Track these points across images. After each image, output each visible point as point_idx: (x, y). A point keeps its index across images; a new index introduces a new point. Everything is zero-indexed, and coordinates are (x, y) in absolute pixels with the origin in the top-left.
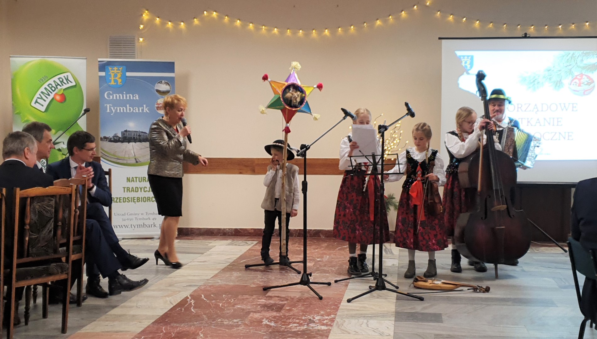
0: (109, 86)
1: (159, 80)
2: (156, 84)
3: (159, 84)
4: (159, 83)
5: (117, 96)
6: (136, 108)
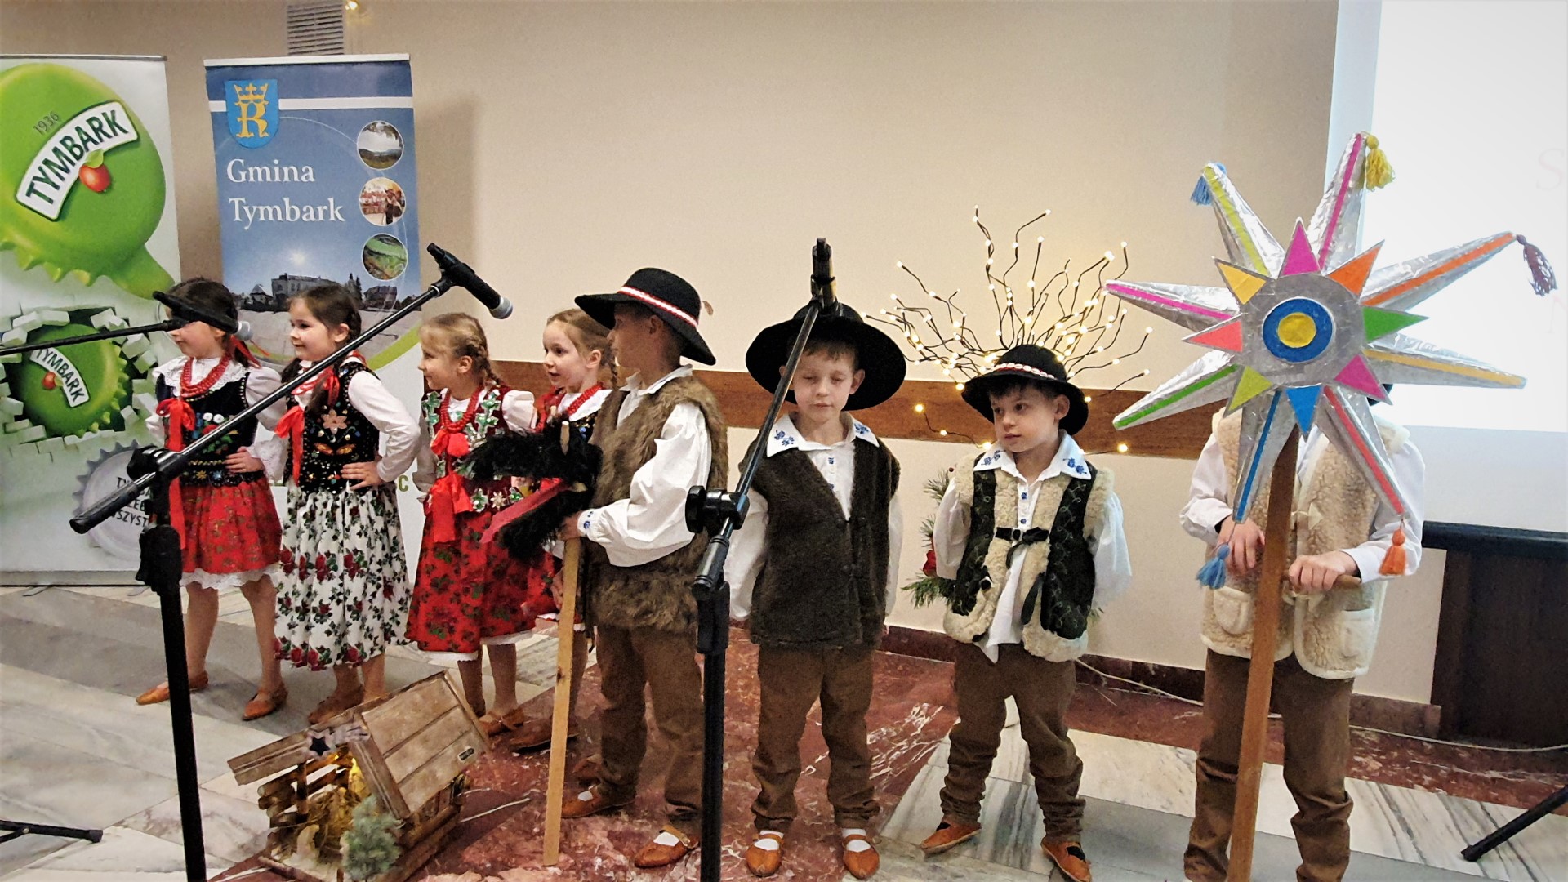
0: (238, 142)
1: (368, 120)
2: (360, 134)
3: (367, 131)
4: (368, 128)
5: (257, 173)
6: (308, 210)
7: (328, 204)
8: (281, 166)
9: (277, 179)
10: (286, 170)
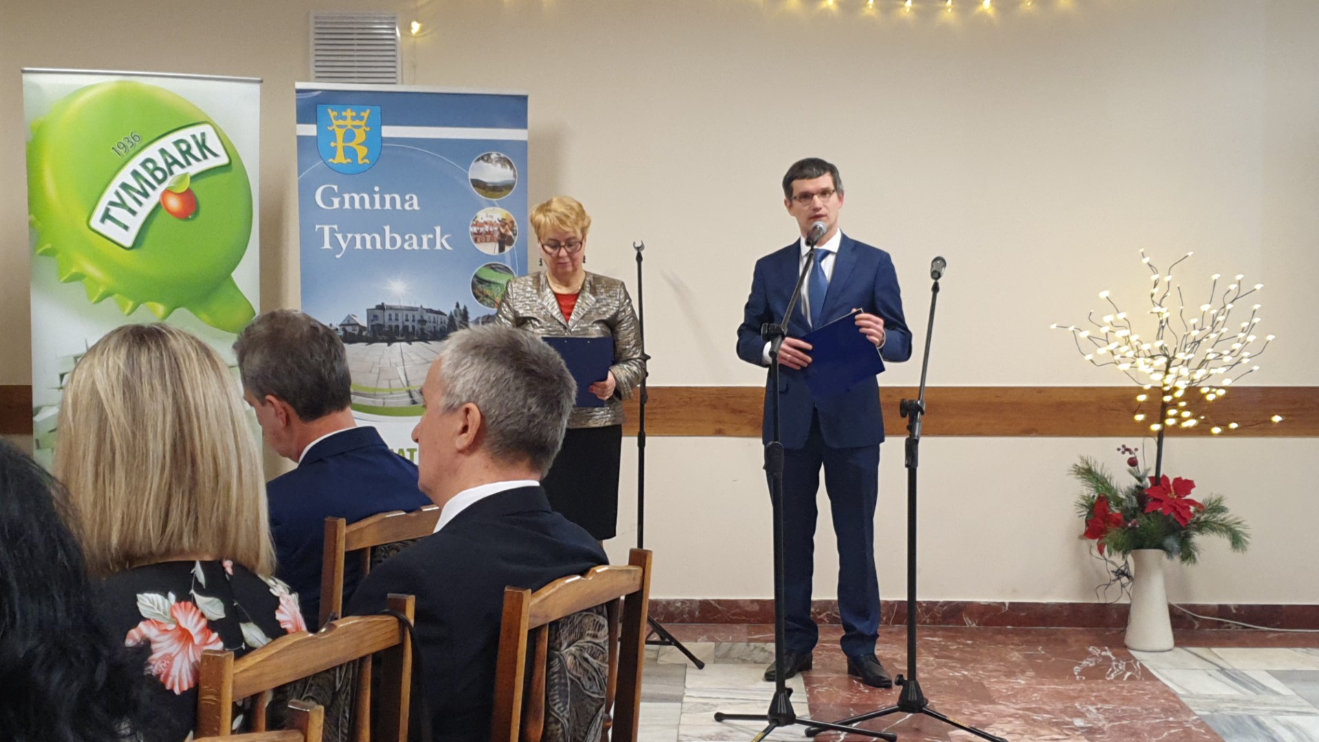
0: (331, 167)
1: (482, 150)
2: (473, 163)
3: (481, 162)
4: (482, 158)
5: (355, 200)
6: (411, 238)
7: (434, 233)
8: (380, 192)
9: (377, 206)
10: (388, 197)
